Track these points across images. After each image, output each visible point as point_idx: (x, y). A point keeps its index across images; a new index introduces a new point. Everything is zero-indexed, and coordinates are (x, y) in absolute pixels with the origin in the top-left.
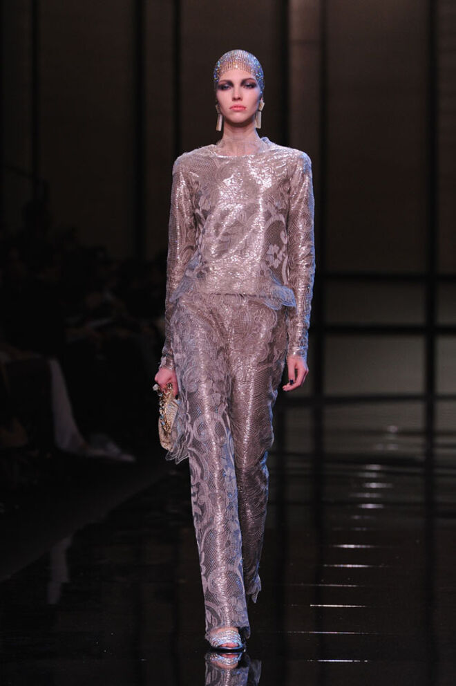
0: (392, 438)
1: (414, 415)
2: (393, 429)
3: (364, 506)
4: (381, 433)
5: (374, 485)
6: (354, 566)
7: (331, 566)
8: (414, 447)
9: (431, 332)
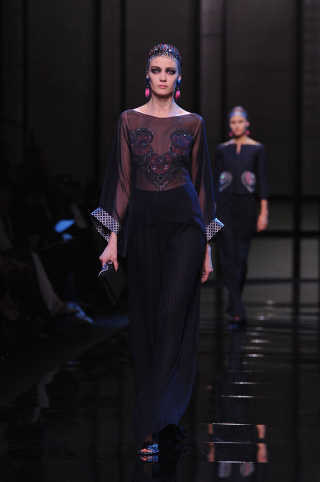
0: (270, 308)
1: (285, 293)
2: (270, 302)
3: (250, 355)
4: (263, 305)
5: (257, 341)
6: (243, 397)
7: (227, 396)
8: (285, 315)
9: (297, 236)
